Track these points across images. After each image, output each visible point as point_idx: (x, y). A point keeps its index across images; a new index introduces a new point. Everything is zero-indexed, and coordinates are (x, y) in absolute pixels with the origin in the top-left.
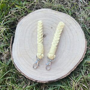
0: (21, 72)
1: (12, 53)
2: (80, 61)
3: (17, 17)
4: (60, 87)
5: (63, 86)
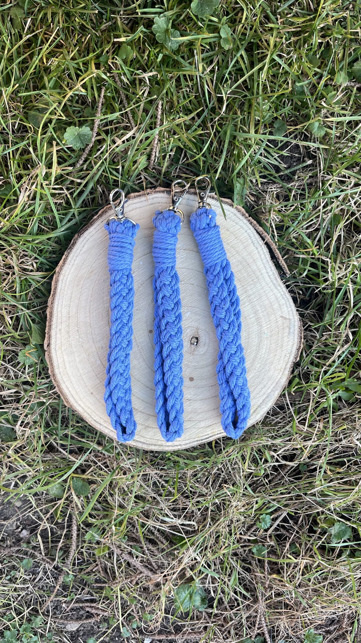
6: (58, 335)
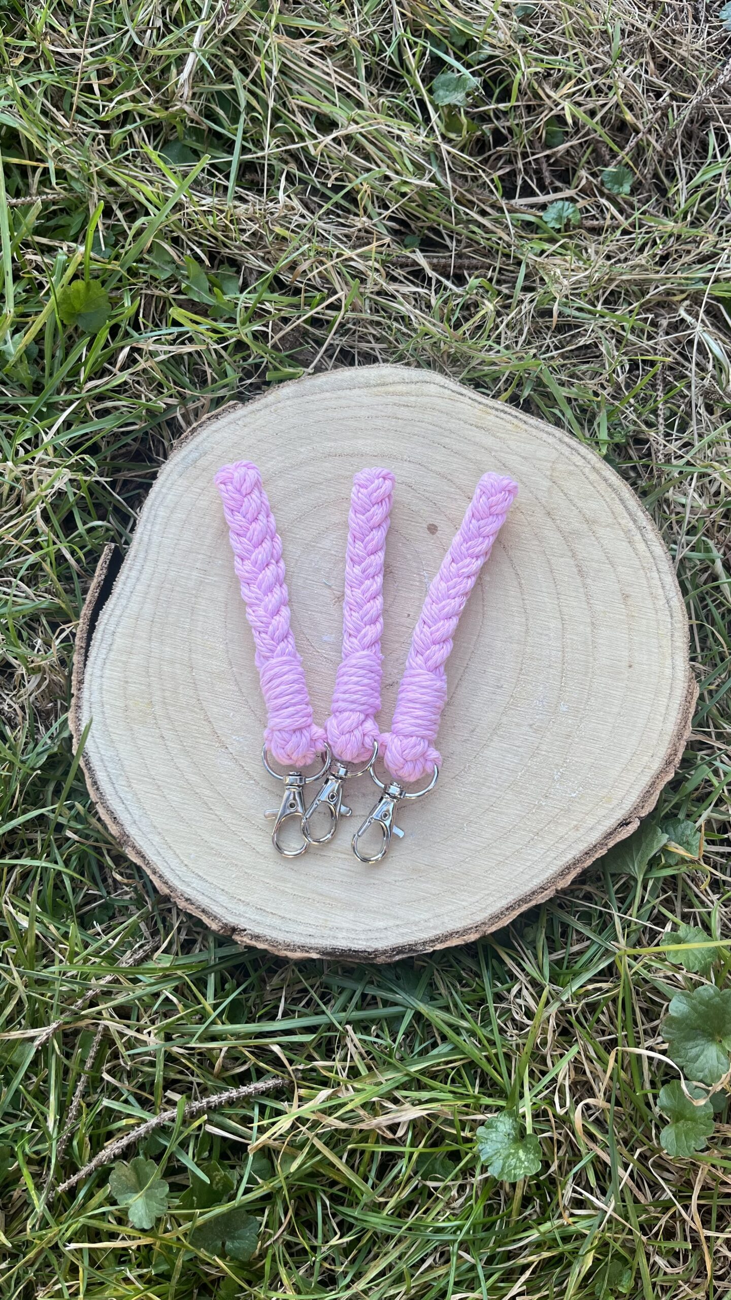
2: (609, 835)
3: (182, 396)
4: (418, 1016)
5: (447, 1009)
6: (590, 821)
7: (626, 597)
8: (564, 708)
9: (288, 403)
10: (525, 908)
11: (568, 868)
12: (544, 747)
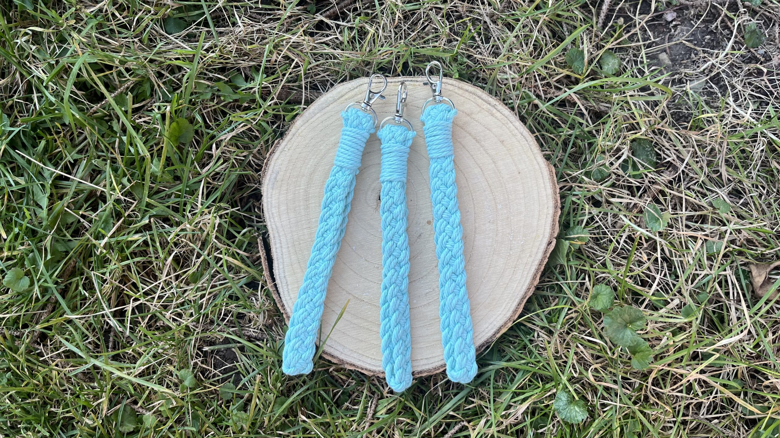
0: (340, 360)
1: (284, 302)
2: (545, 252)
6: (535, 250)
7: (502, 142)
8: (499, 207)
9: (303, 128)
10: (525, 301)
11: (535, 275)
12: (500, 229)
